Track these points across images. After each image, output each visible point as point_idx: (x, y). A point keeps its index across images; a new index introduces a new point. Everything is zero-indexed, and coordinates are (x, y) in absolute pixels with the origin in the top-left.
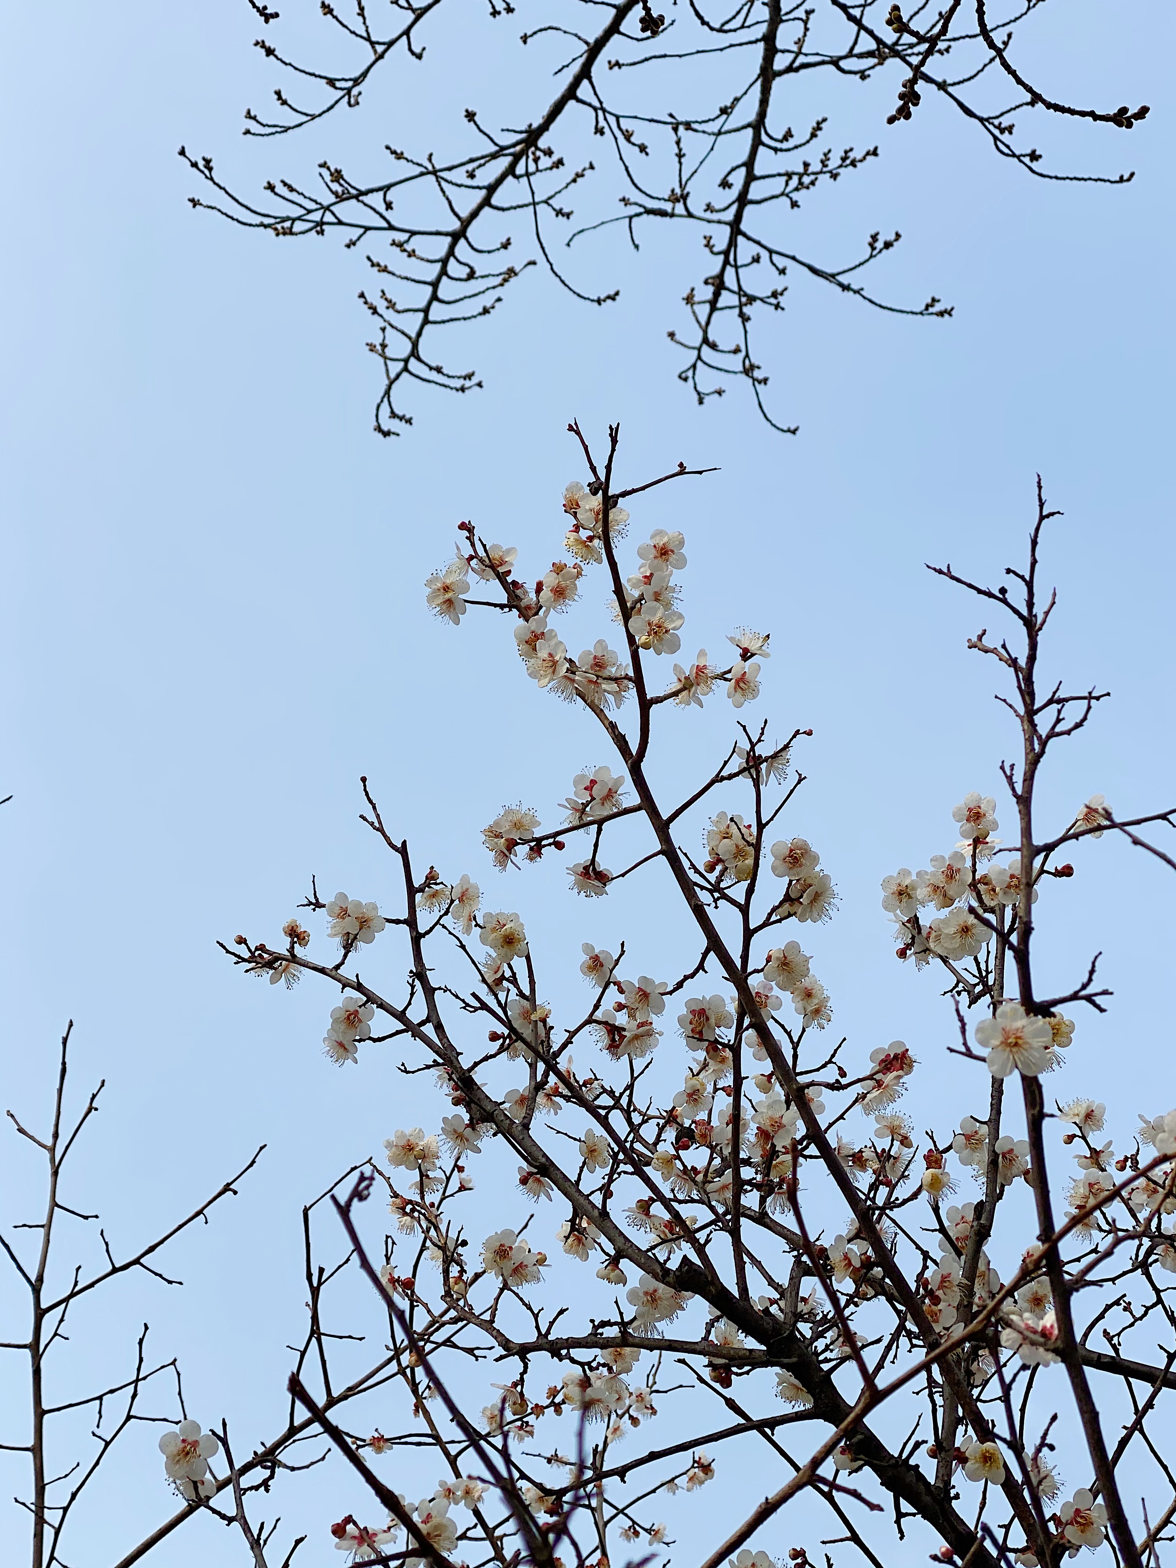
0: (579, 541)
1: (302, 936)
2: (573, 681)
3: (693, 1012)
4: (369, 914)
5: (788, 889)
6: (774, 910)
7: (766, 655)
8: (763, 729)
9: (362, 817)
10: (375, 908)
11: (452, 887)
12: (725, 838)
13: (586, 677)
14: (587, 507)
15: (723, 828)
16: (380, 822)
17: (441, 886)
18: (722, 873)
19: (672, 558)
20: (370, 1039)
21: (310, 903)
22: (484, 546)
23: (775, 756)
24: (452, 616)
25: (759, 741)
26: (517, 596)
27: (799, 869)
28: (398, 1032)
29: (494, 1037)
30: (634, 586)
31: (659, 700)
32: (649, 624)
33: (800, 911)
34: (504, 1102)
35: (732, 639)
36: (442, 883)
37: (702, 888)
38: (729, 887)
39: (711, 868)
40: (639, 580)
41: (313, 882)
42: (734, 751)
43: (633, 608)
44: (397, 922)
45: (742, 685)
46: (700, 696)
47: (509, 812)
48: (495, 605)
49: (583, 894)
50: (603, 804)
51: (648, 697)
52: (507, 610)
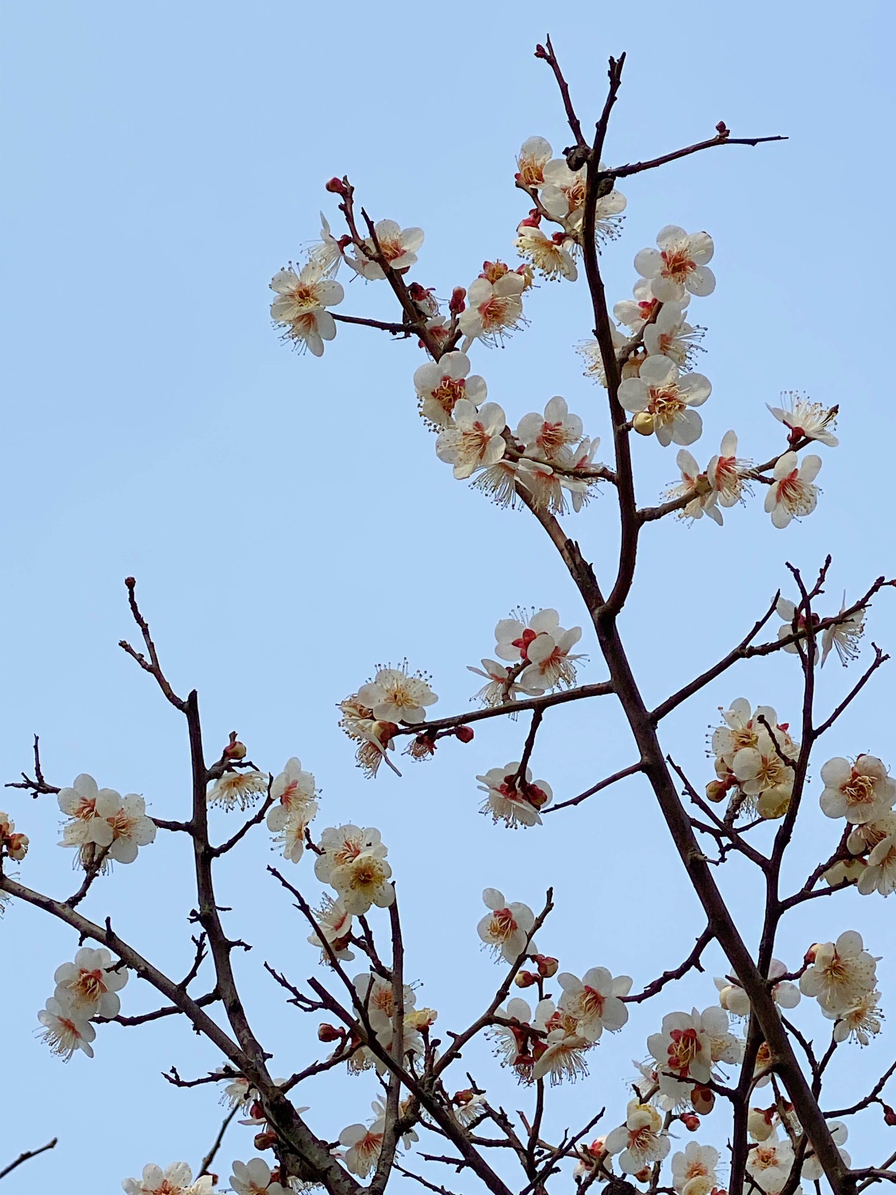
0: (540, 242)
1: (15, 843)
2: (513, 471)
3: (676, 1034)
4: (130, 815)
5: (845, 837)
6: (820, 872)
7: (832, 442)
8: (823, 571)
9: (123, 644)
10: (141, 803)
11: (271, 779)
12: (744, 744)
13: (536, 468)
14: (557, 185)
15: (741, 727)
16: (154, 658)
17: (249, 769)
18: (736, 805)
19: (692, 276)
20: (119, 1019)
21: (29, 784)
22: (370, 224)
23: (843, 619)
24: (311, 342)
25: (817, 591)
26: (420, 313)
27: (865, 807)
28: (165, 1012)
29: (327, 1034)
30: (626, 319)
31: (654, 514)
32: (653, 392)
33: (862, 875)
34: (337, 1144)
35: (776, 412)
36: (250, 764)
37: (704, 828)
38: (747, 828)
39: (718, 795)
40: (634, 310)
41: (36, 747)
42: (773, 608)
43: (624, 360)
44: (174, 826)
45: (790, 491)
46: (720, 507)
47: (384, 674)
48: (383, 326)
49: (502, 822)
50: (543, 672)
51: (638, 509)
52: (402, 334)
